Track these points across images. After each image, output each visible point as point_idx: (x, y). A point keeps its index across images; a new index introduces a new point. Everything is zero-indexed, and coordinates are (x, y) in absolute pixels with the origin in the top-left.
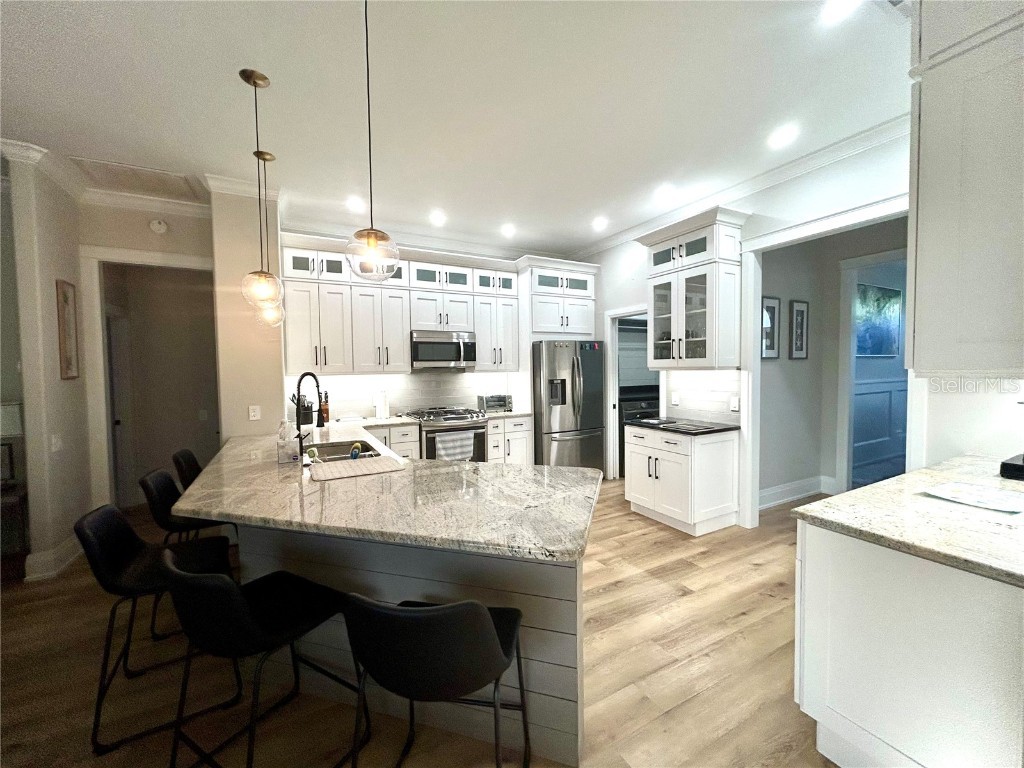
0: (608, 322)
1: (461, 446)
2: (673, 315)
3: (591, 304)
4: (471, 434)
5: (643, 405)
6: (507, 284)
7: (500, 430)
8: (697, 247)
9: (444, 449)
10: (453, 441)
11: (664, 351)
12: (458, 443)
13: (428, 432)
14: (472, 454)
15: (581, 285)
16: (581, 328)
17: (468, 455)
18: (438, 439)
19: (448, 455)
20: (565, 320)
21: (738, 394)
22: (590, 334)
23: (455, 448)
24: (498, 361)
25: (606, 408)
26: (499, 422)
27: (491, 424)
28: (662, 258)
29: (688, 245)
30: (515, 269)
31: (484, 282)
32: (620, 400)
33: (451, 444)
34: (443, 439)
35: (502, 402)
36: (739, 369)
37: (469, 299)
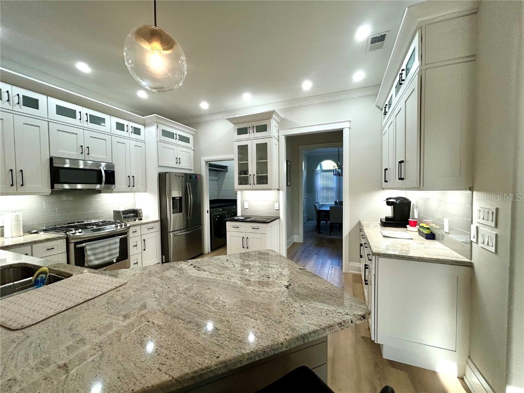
0: (203, 164)
1: (110, 250)
2: (250, 162)
3: (192, 152)
4: (117, 239)
5: (221, 210)
6: (137, 131)
7: (138, 233)
8: (263, 128)
9: (94, 254)
10: (102, 247)
11: (244, 181)
12: (107, 248)
13: (76, 243)
14: (118, 255)
15: (186, 140)
16: (186, 166)
17: (115, 256)
18: (87, 247)
19: (97, 259)
20: (178, 160)
21: (278, 202)
22: (191, 170)
23: (103, 252)
24: (131, 185)
25: (203, 213)
26: (138, 228)
27: (131, 230)
28: (242, 131)
29: (257, 127)
30: (142, 123)
31: (120, 127)
32: (210, 208)
33: (100, 250)
34: (93, 246)
35: (135, 214)
36: (278, 190)
37: (108, 138)
